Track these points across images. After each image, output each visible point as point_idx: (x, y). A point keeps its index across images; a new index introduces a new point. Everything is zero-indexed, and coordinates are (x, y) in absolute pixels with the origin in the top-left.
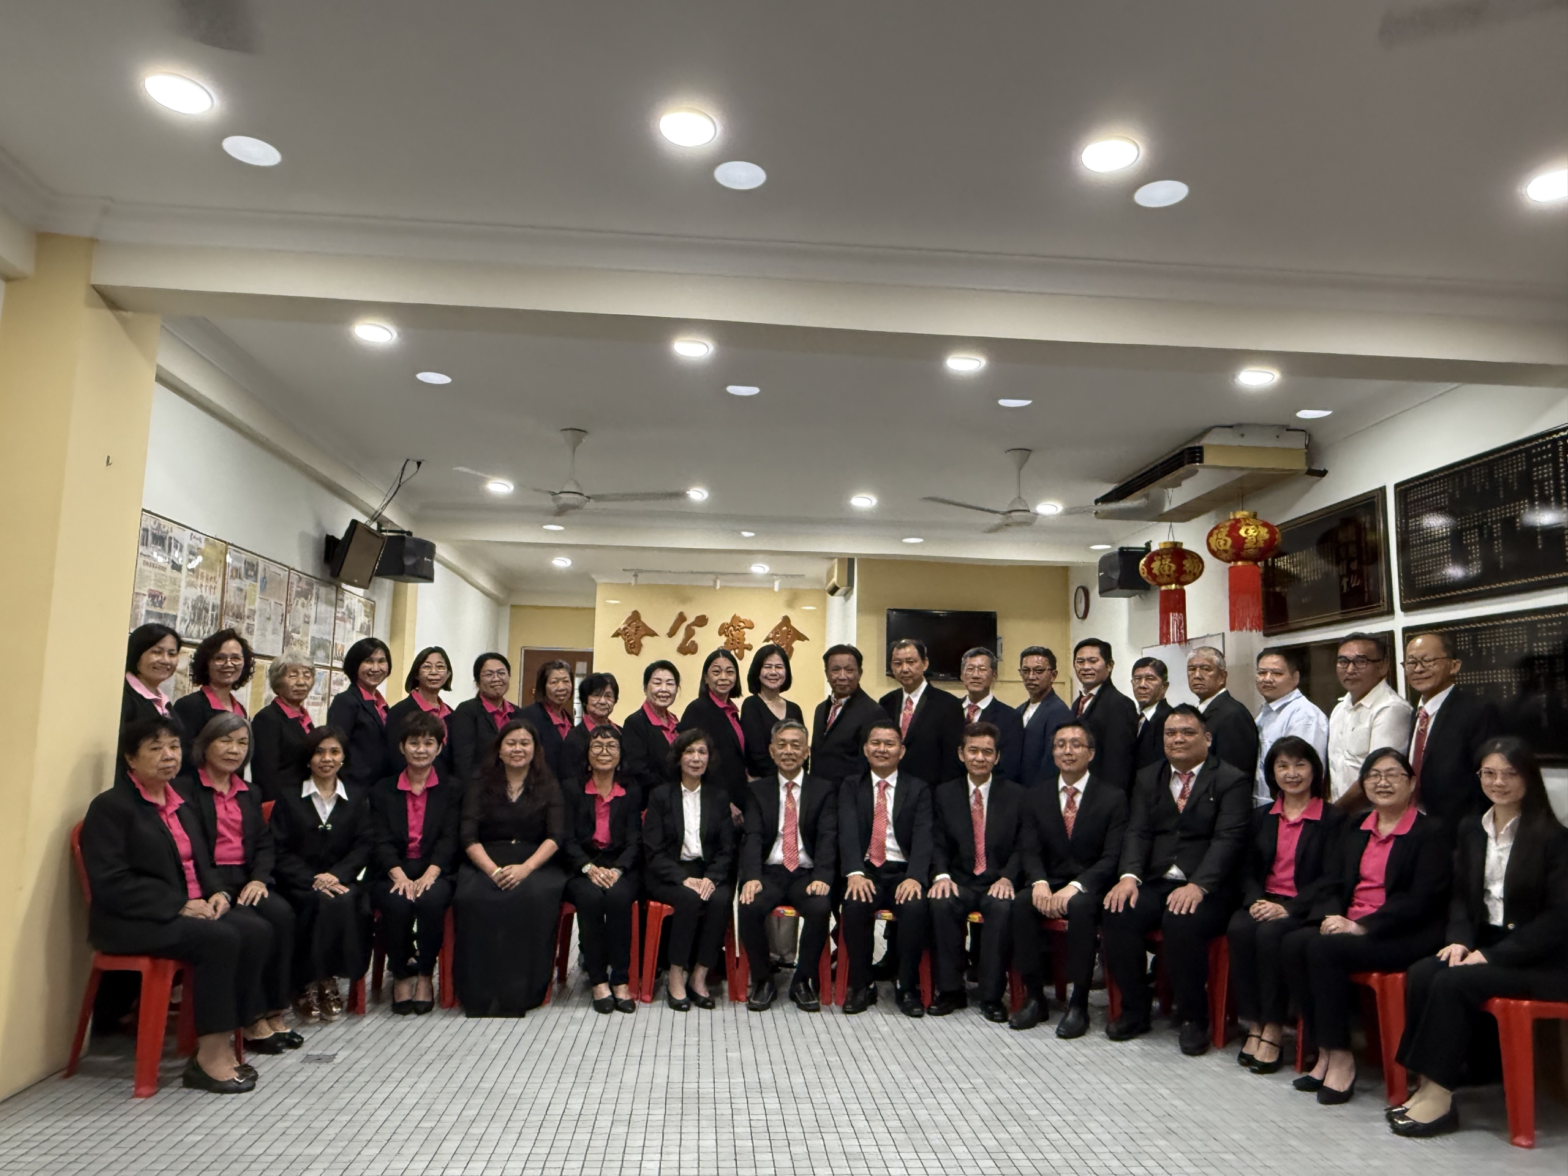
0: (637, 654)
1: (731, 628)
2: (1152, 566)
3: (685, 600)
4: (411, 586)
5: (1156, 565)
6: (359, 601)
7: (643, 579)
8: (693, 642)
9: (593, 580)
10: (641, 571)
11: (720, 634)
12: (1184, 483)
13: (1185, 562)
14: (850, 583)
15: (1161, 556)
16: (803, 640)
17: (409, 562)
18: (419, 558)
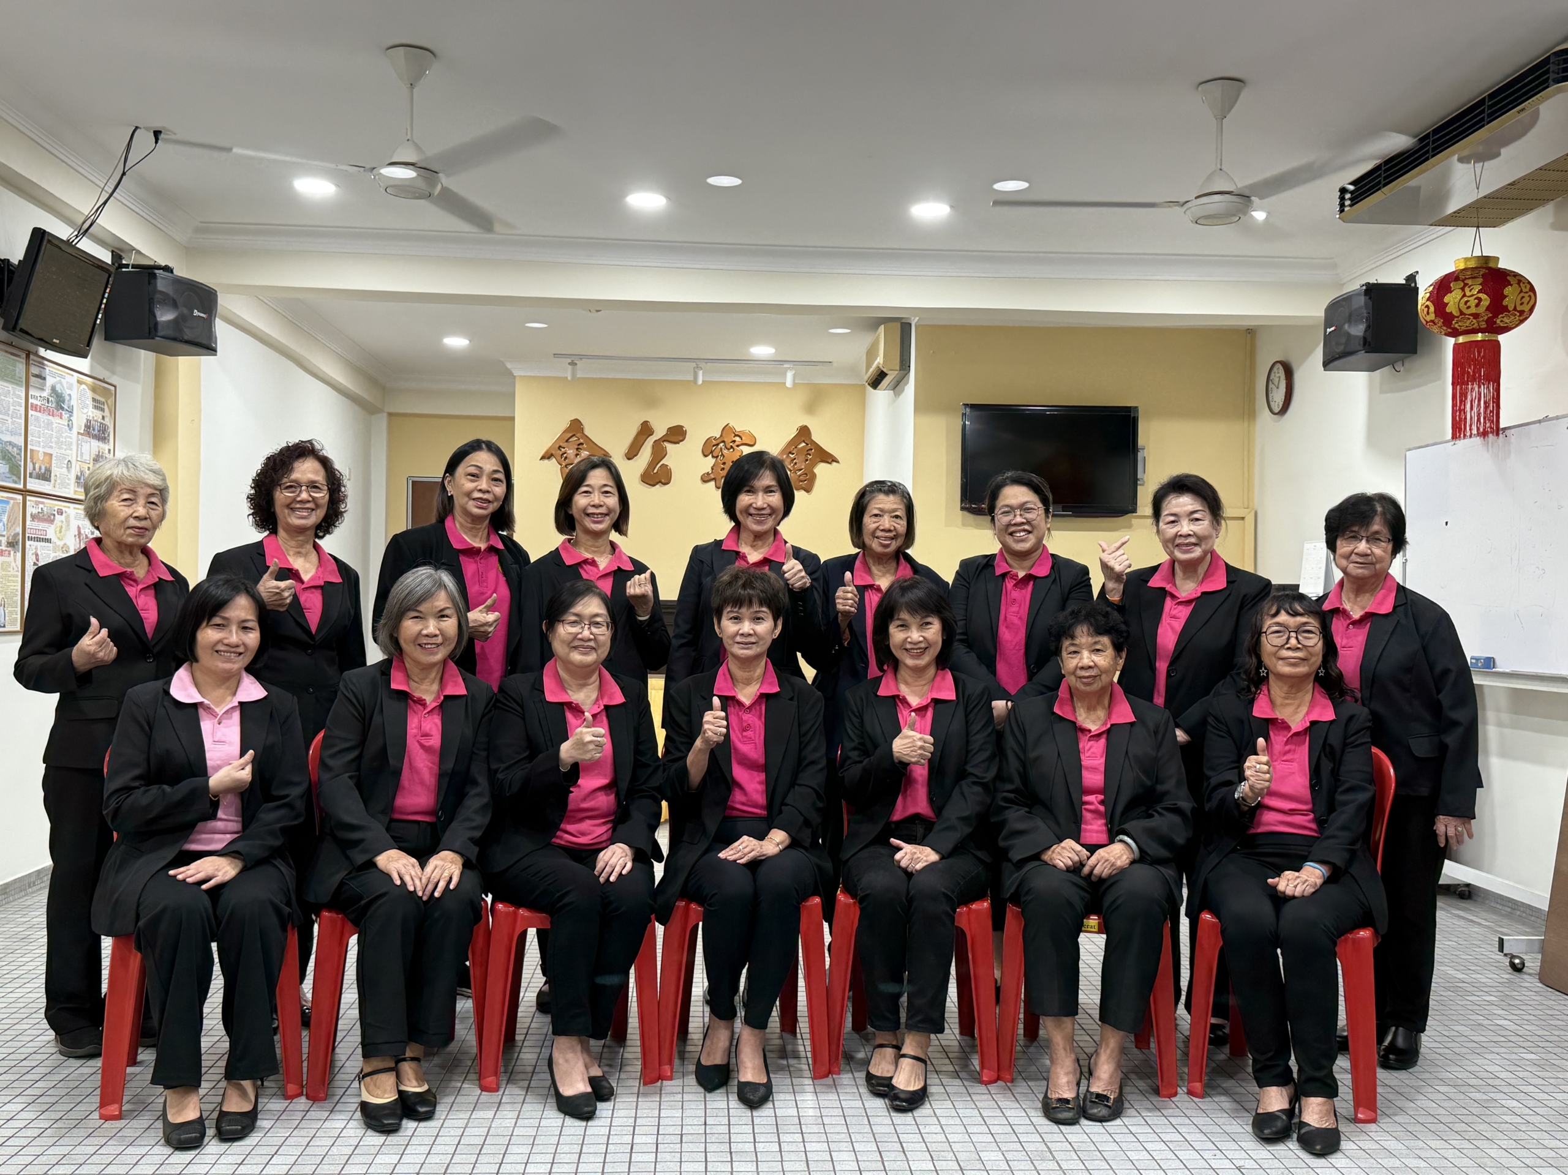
1: (721, 445)
2: (1446, 300)
3: (650, 402)
5: (1452, 300)
6: (79, 382)
7: (585, 370)
8: (666, 467)
9: (510, 374)
10: (582, 357)
11: (706, 456)
12: (1503, 151)
13: (1507, 291)
14: (907, 365)
15: (1463, 281)
16: (831, 463)
17: (165, 316)
18: (186, 311)
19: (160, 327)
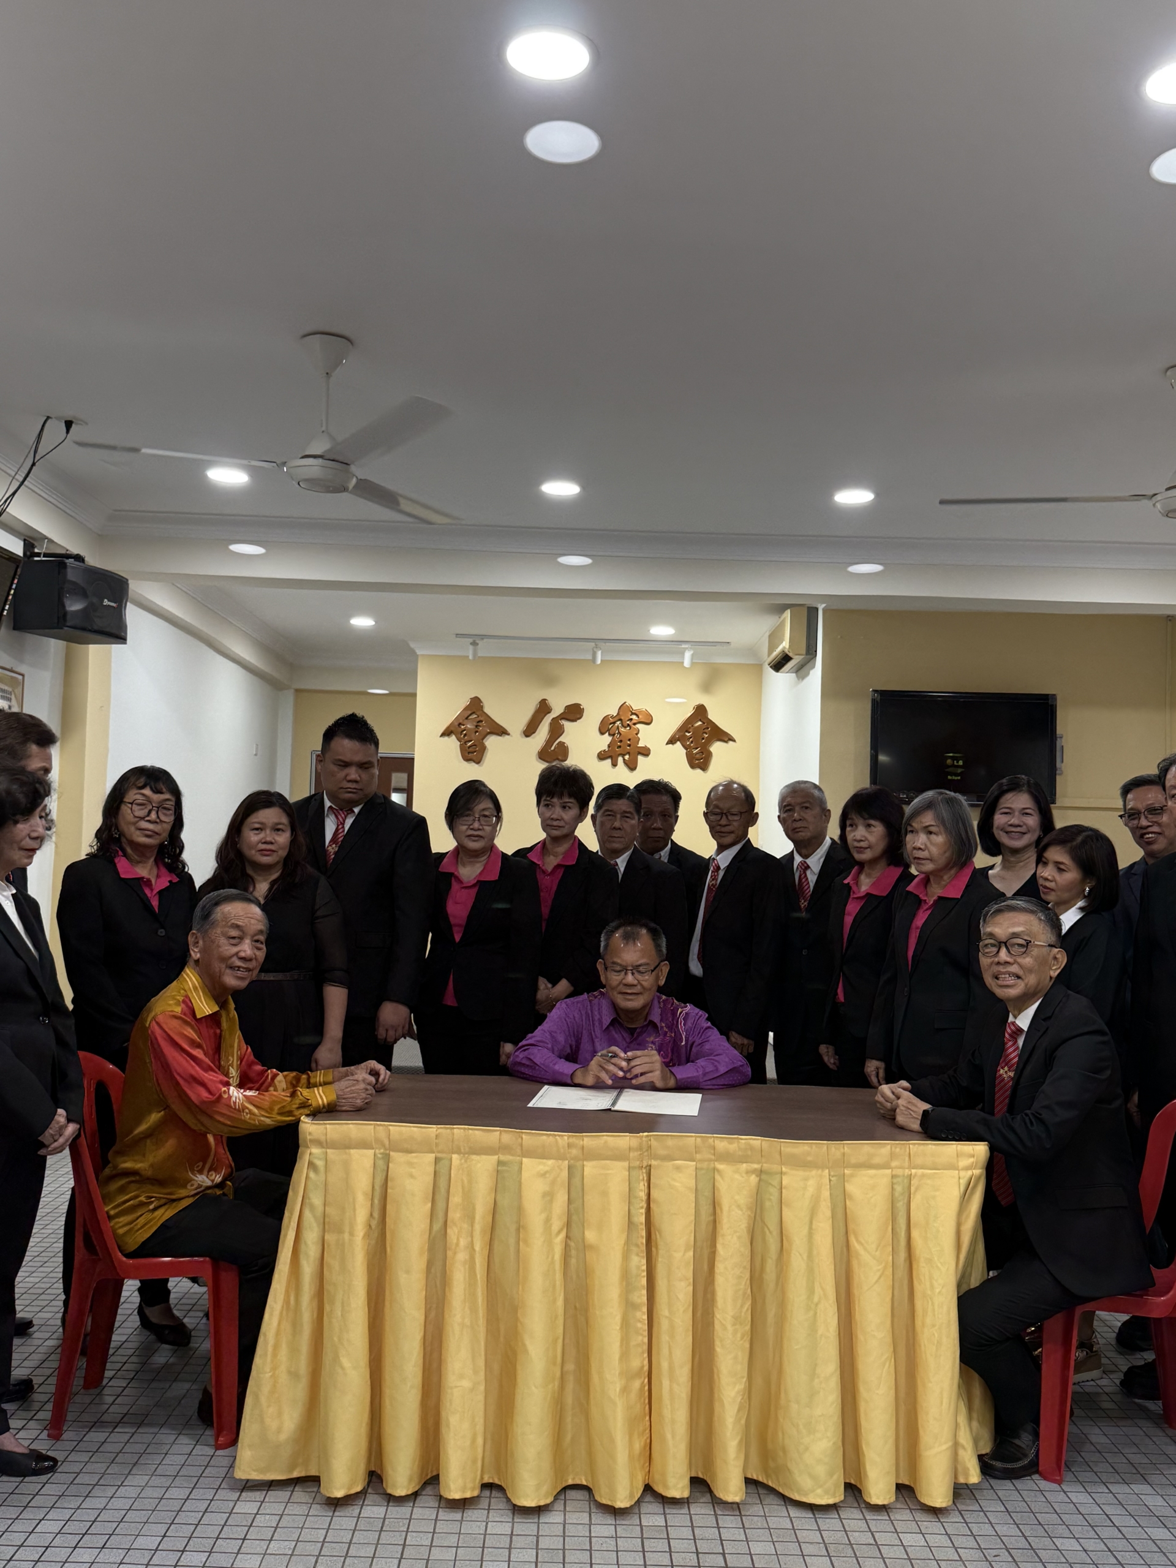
0: (478, 762)
1: (618, 723)
3: (550, 681)
4: (95, 652)
7: (486, 649)
8: (562, 744)
9: (413, 653)
10: (483, 637)
11: (602, 733)
14: (811, 651)
16: (726, 742)
17: (74, 606)
18: (95, 600)
19: (68, 617)
